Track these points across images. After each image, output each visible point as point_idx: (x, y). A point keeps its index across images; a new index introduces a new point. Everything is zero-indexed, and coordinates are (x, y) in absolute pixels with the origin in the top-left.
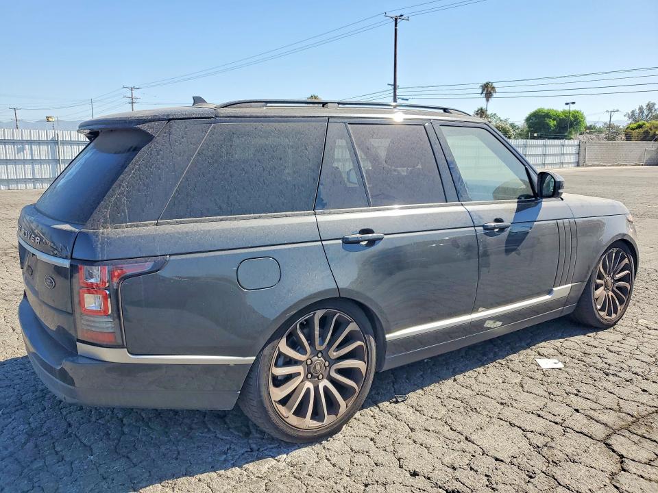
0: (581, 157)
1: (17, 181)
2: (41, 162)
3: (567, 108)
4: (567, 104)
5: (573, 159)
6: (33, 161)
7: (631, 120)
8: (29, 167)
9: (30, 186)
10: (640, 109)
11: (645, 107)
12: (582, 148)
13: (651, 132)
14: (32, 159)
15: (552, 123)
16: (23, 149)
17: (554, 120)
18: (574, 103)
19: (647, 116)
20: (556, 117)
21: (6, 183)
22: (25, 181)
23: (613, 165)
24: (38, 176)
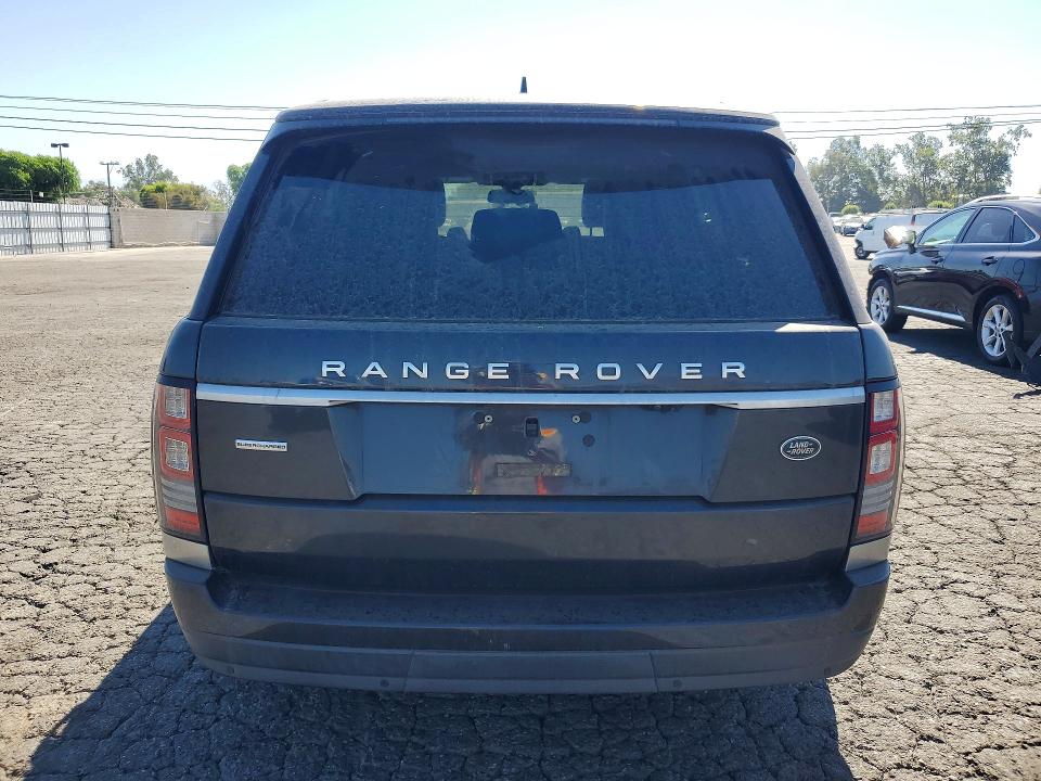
0: (114, 233)
3: (54, 153)
4: (54, 146)
5: (102, 236)
7: (128, 179)
10: (137, 163)
11: (144, 162)
12: (114, 219)
13: (184, 199)
15: (23, 176)
17: (25, 170)
18: (66, 145)
19: (149, 174)
20: (28, 166)
23: (161, 246)
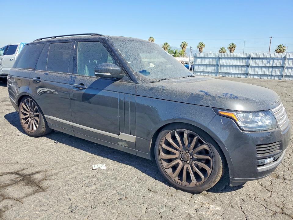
1: (264, 75)
2: (276, 67)
6: (273, 67)
8: (270, 69)
9: (269, 78)
14: (273, 66)
16: (270, 62)
21: (260, 76)
22: (267, 75)
24: (273, 74)
